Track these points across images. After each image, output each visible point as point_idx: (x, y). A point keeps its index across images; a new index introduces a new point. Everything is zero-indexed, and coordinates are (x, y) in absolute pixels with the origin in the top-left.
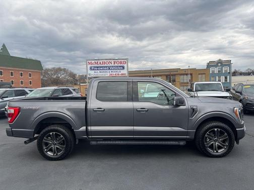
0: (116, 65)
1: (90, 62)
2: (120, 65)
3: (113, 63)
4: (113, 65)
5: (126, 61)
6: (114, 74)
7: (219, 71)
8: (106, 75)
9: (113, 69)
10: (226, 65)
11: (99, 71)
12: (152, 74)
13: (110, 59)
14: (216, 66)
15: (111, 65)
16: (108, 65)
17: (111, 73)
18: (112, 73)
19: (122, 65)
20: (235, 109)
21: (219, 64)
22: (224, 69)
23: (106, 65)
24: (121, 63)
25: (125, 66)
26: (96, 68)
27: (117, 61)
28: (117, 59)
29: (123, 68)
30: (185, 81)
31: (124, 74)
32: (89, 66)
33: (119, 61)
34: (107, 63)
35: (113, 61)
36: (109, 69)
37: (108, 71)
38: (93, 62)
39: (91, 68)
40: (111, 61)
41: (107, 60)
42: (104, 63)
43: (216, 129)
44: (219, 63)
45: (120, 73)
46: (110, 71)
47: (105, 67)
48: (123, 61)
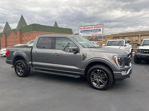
0: (95, 29)
1: (81, 27)
2: (98, 29)
3: (94, 28)
4: (94, 29)
5: (102, 26)
6: (94, 34)
8: (89, 36)
9: (94, 32)
11: (85, 33)
12: (140, 34)
13: (92, 25)
15: (92, 29)
17: (92, 34)
19: (99, 28)
20: (114, 57)
23: (89, 29)
24: (99, 27)
25: (101, 29)
26: (84, 31)
27: (96, 26)
28: (96, 25)
29: (100, 30)
31: (100, 34)
32: (80, 30)
33: (98, 26)
34: (90, 28)
35: (94, 26)
36: (91, 31)
38: (82, 27)
39: (81, 32)
42: (88, 28)
43: (98, 70)
45: (98, 34)
46: (92, 33)
47: (89, 30)
48: (100, 26)
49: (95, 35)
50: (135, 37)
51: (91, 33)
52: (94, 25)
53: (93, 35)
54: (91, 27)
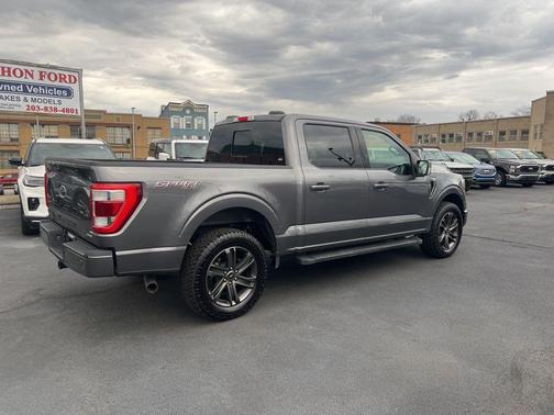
0: (46, 81)
2: (57, 83)
3: (36, 75)
4: (36, 80)
6: (42, 106)
7: (188, 125)
8: (16, 109)
9: (38, 94)
10: (200, 114)
13: (29, 65)
14: (182, 114)
15: (30, 80)
16: (22, 80)
17: (31, 104)
18: (36, 104)
19: (64, 84)
21: (188, 112)
22: (197, 121)
23: (13, 79)
24: (62, 79)
25: (75, 87)
27: (48, 71)
29: (69, 93)
30: (119, 141)
31: (72, 111)
33: (57, 72)
34: (18, 73)
35: (36, 70)
36: (25, 91)
37: (22, 97)
40: (29, 69)
41: (17, 63)
42: (8, 72)
44: (187, 108)
45: (60, 108)
46: (29, 97)
47: (10, 84)
48: (66, 73)
49: (46, 109)
50: (118, 130)
51: (26, 100)
52: (39, 66)
53: (33, 108)
54: (22, 68)
